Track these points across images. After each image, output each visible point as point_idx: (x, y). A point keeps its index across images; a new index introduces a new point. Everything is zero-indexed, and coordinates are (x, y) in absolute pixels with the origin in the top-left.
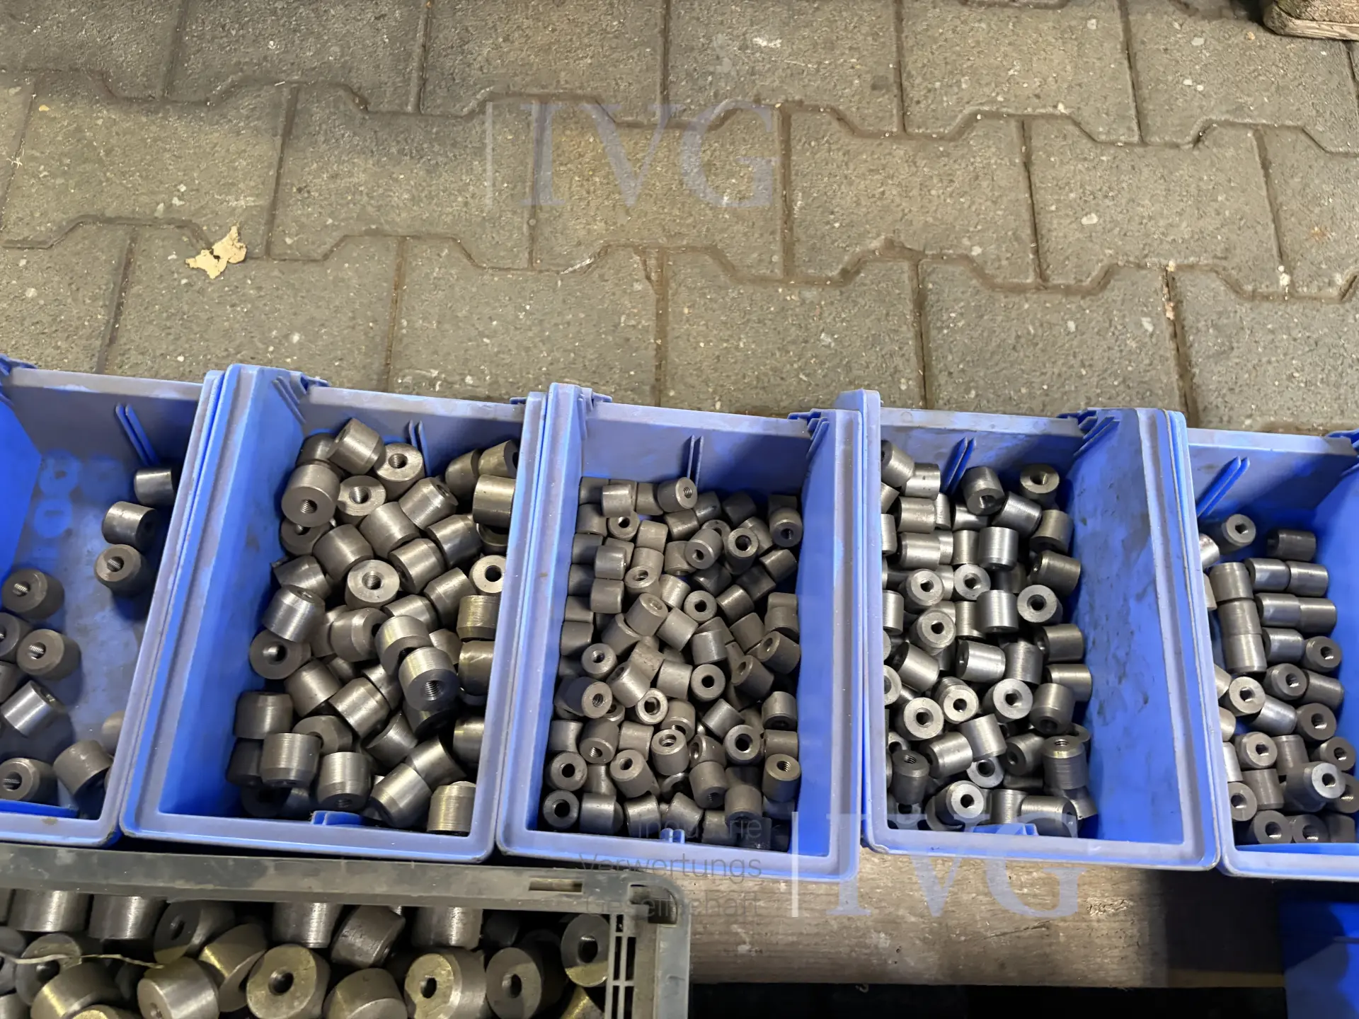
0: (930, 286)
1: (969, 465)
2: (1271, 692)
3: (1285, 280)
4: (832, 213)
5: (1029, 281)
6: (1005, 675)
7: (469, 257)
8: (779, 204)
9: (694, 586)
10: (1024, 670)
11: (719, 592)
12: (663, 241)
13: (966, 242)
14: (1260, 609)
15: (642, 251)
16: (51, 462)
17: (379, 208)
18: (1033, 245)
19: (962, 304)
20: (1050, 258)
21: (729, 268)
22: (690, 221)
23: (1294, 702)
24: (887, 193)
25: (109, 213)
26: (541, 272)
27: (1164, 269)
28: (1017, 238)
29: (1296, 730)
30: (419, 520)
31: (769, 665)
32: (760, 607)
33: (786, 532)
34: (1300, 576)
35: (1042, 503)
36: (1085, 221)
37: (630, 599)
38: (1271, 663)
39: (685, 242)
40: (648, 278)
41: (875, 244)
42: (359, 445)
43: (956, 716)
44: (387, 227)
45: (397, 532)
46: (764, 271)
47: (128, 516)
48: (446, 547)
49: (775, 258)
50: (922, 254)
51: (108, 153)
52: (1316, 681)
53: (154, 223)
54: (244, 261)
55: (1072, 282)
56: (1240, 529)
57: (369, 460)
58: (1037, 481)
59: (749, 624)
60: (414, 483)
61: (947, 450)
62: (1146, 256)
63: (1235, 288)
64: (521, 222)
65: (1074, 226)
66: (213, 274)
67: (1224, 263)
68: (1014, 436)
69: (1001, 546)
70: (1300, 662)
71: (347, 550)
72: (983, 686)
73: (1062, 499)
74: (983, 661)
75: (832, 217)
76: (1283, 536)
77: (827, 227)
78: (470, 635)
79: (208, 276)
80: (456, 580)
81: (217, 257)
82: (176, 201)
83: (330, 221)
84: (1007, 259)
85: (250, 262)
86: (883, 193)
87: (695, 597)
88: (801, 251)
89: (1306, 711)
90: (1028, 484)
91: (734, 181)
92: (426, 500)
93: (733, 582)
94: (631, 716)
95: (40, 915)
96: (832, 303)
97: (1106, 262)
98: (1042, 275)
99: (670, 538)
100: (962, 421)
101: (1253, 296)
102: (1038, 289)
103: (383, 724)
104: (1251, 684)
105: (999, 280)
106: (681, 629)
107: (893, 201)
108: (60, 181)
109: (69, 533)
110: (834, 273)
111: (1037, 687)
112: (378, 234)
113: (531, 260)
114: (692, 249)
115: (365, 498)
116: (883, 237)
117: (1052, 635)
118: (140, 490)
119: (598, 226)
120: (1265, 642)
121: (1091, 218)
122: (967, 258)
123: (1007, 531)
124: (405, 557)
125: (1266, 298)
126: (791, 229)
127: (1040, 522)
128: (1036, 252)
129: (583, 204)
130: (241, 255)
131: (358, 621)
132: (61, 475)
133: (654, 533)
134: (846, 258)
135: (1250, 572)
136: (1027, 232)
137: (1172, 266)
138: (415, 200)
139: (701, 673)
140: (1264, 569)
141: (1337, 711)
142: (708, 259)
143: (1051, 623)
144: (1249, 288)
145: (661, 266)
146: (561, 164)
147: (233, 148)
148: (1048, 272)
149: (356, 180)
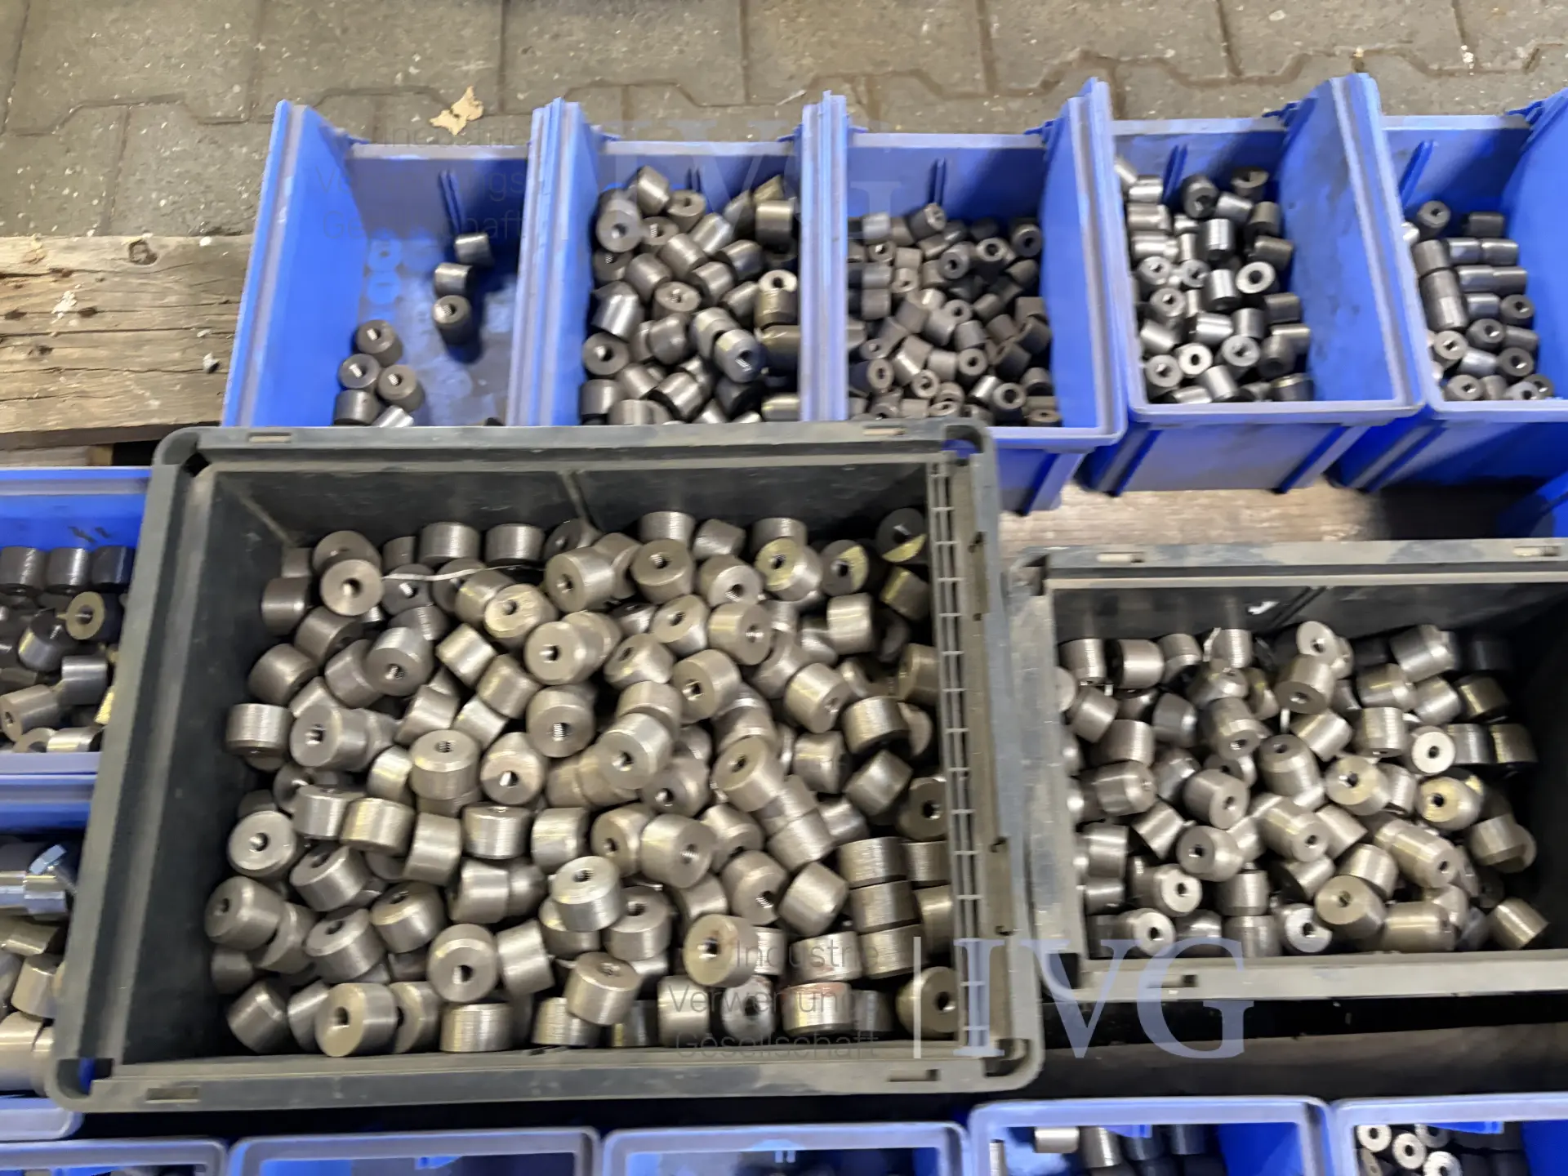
0: (1128, 88)
1: (1183, 176)
2: (1474, 344)
3: (1468, 58)
4: (1028, 31)
5: (1223, 76)
6: (1235, 333)
7: (689, 98)
8: (977, 28)
9: (949, 296)
10: (1250, 328)
11: (972, 301)
12: (869, 69)
13: (1159, 46)
14: (1457, 278)
15: (851, 79)
16: (375, 243)
17: (600, 62)
18: (1225, 44)
19: (1160, 102)
20: (1242, 54)
21: (937, 89)
22: (893, 49)
23: (1496, 349)
24: (1079, 9)
25: (353, 85)
26: (758, 105)
27: (1352, 56)
28: (1209, 39)
29: (1497, 371)
30: (710, 247)
31: (1024, 344)
32: (1010, 309)
33: (1028, 241)
34: (1492, 250)
35: (1255, 196)
36: (1273, 17)
37: (897, 303)
38: (1471, 321)
39: (890, 69)
40: (859, 102)
41: (1072, 55)
42: (654, 189)
43: (1193, 370)
44: (610, 79)
45: (691, 257)
46: (968, 88)
47: (452, 274)
48: (738, 264)
49: (978, 76)
50: (1118, 61)
51: (345, 31)
52: (1513, 332)
53: (395, 91)
54: (482, 117)
55: (1265, 74)
56: (1435, 213)
57: (659, 201)
58: (1247, 179)
59: (1001, 323)
60: (699, 220)
61: (1164, 159)
62: (1334, 45)
63: (1422, 67)
64: (735, 64)
65: (1263, 23)
66: (455, 131)
67: (1408, 46)
68: (1222, 135)
69: (1219, 235)
70: (1499, 317)
71: (651, 274)
72: (1215, 347)
73: (1270, 192)
74: (1211, 326)
75: (1028, 35)
76: (1475, 218)
77: (1025, 44)
78: (769, 321)
79: (450, 133)
80: (748, 290)
81: (457, 116)
82: (413, 70)
83: (556, 76)
84: (1200, 58)
85: (488, 119)
86: (1075, 9)
87: (953, 305)
88: (1001, 68)
89: (1507, 355)
90: (1239, 183)
91: (931, 10)
92: (713, 231)
93: (984, 291)
94: (909, 393)
95: (445, 545)
96: (1036, 111)
97: (1297, 52)
98: (1236, 72)
99: (924, 259)
100: (1177, 126)
101: (1440, 73)
102: (1233, 82)
103: (700, 410)
104: (1455, 336)
105: (1193, 78)
106: (944, 323)
107: (1086, 16)
108: (303, 60)
109: (400, 300)
110: (1035, 85)
111: (1262, 339)
112: (601, 84)
113: (748, 96)
114: (895, 73)
115: (660, 233)
116: (1078, 49)
117: (1273, 301)
118: (461, 252)
119: (807, 61)
120: (1464, 305)
121: (1278, 15)
122: (1161, 61)
123: (1224, 222)
124: (704, 273)
125: (1451, 74)
126: (991, 49)
127: (1252, 213)
128: (1228, 50)
129: (791, 43)
130: (479, 112)
131: (672, 322)
132: (385, 254)
133: (909, 256)
134: (1045, 71)
135: (1447, 250)
136: (1217, 32)
137: (1359, 52)
138: (633, 52)
139: (967, 355)
140: (1458, 246)
141: (1535, 354)
142: (914, 82)
143: (1267, 292)
144: (1435, 67)
145: (870, 91)
146: (766, 10)
147: (459, 19)
148: (1241, 67)
149: (574, 38)
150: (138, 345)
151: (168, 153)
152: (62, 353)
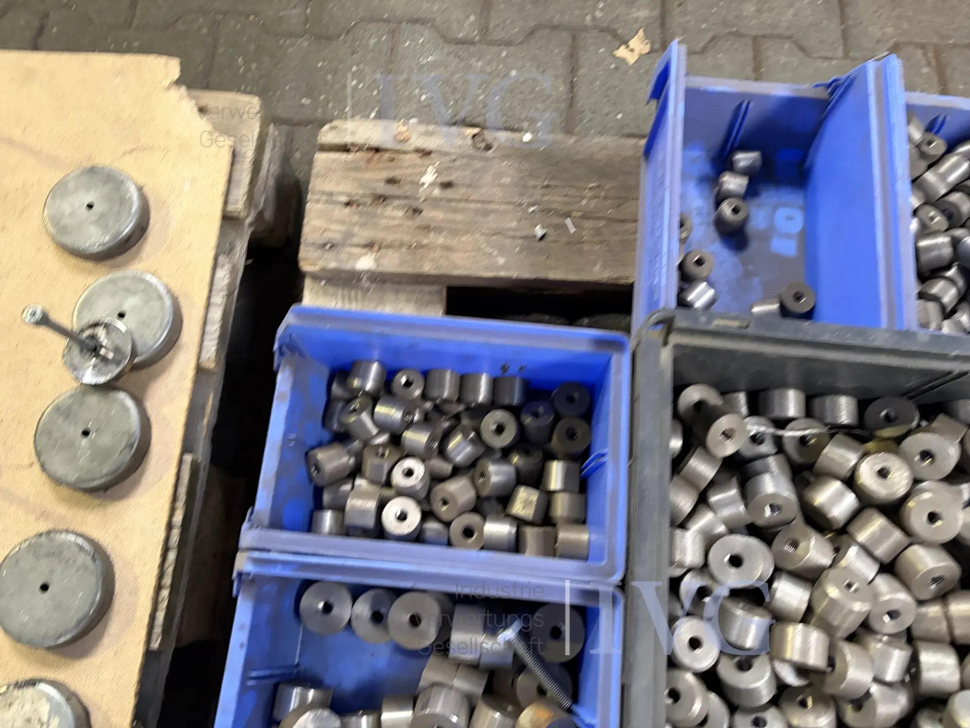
7: (802, 49)
12: (935, 40)
15: (923, 47)
17: (736, 17)
22: (953, 26)
25: (556, 21)
39: (951, 41)
40: (930, 65)
44: (743, 30)
53: (584, 29)
54: (647, 54)
60: (941, 157)
64: (835, 27)
66: (631, 61)
79: (628, 63)
81: (632, 50)
82: (598, 14)
83: (704, 26)
85: (652, 55)
112: (738, 35)
113: (846, 52)
118: (740, 165)
119: (889, 30)
124: (952, 200)
129: (877, 15)
130: (647, 49)
138: (759, 11)
145: (937, 57)
150: (486, 213)
151: (425, 62)
152: (431, 215)
